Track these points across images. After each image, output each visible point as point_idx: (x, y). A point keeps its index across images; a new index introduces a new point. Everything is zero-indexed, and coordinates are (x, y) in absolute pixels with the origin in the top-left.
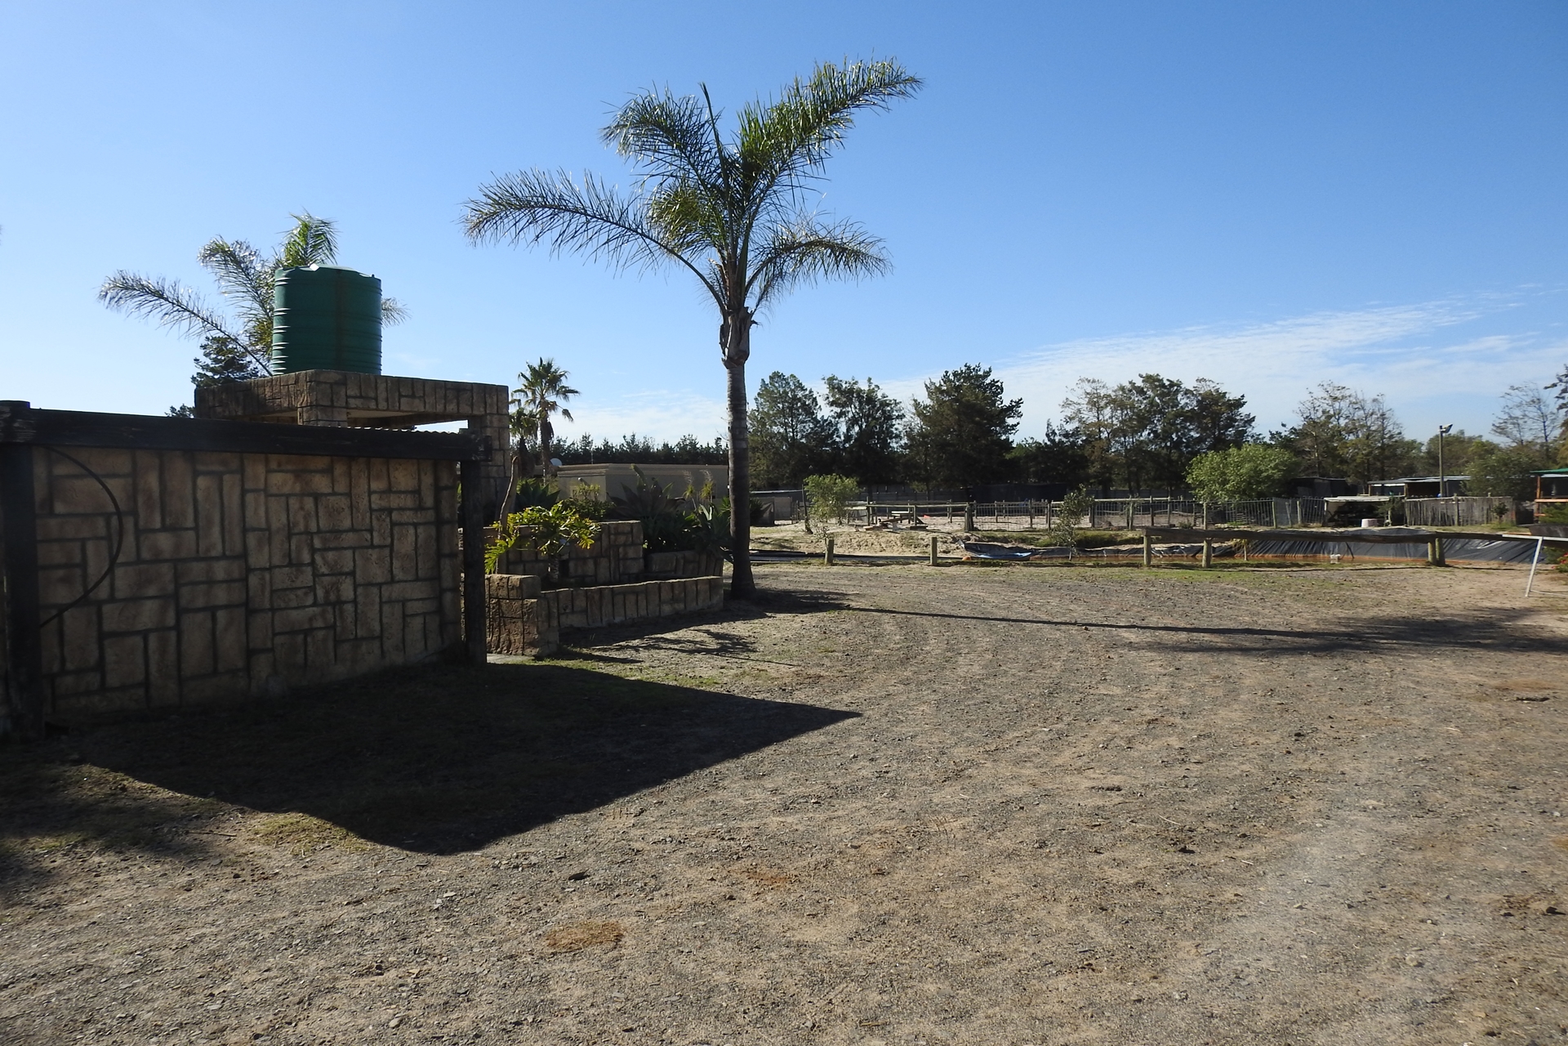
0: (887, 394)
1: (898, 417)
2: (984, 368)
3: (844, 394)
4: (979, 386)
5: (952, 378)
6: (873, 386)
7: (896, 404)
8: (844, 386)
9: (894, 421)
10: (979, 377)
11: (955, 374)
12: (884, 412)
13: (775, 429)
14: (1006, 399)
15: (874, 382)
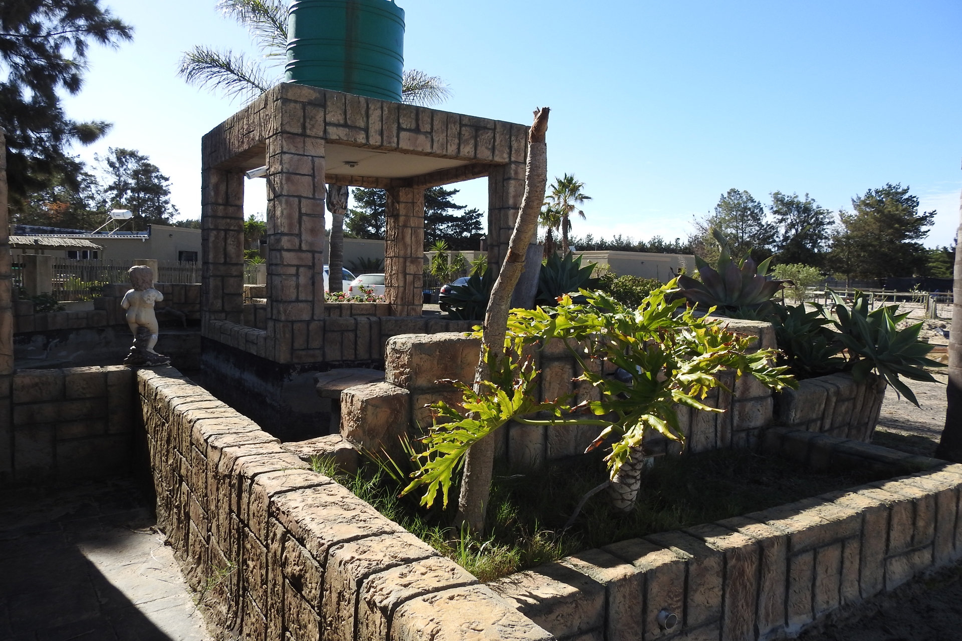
0: (821, 205)
1: (829, 223)
2: (904, 186)
3: (785, 205)
4: (897, 201)
5: (874, 194)
6: (810, 199)
7: (828, 213)
8: (786, 199)
9: (825, 227)
10: (897, 193)
11: (877, 192)
12: (817, 219)
13: (729, 231)
14: (920, 212)
15: (811, 197)
